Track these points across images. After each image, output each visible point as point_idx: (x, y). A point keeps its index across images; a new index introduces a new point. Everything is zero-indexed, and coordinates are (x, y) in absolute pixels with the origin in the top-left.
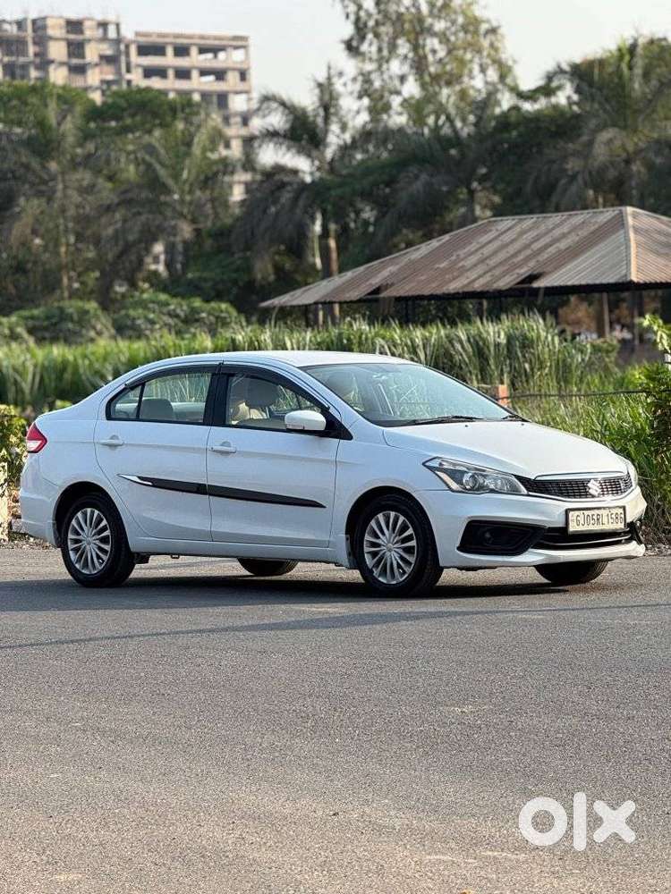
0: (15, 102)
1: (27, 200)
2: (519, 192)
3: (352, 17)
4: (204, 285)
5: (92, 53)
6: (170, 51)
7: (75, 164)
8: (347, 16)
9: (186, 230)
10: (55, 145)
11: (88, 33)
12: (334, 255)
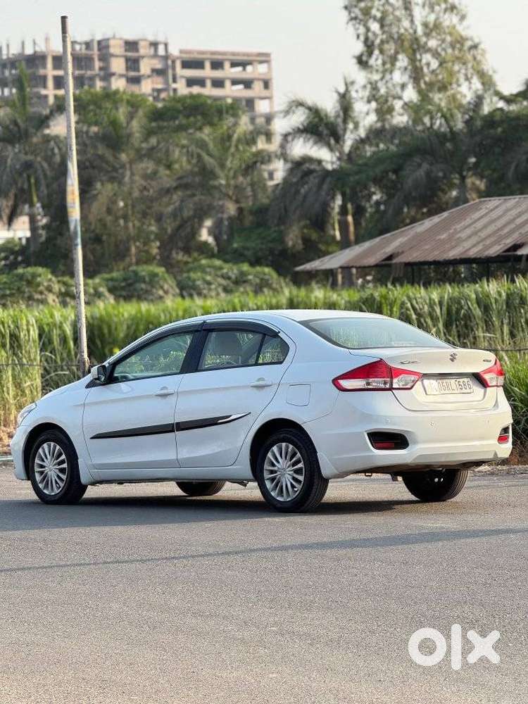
0: (92, 107)
1: (102, 184)
2: (502, 178)
3: (362, 38)
4: (246, 253)
5: (145, 67)
6: (208, 65)
7: (140, 155)
8: (358, 37)
9: (231, 209)
10: (125, 139)
11: (142, 51)
12: (352, 228)
